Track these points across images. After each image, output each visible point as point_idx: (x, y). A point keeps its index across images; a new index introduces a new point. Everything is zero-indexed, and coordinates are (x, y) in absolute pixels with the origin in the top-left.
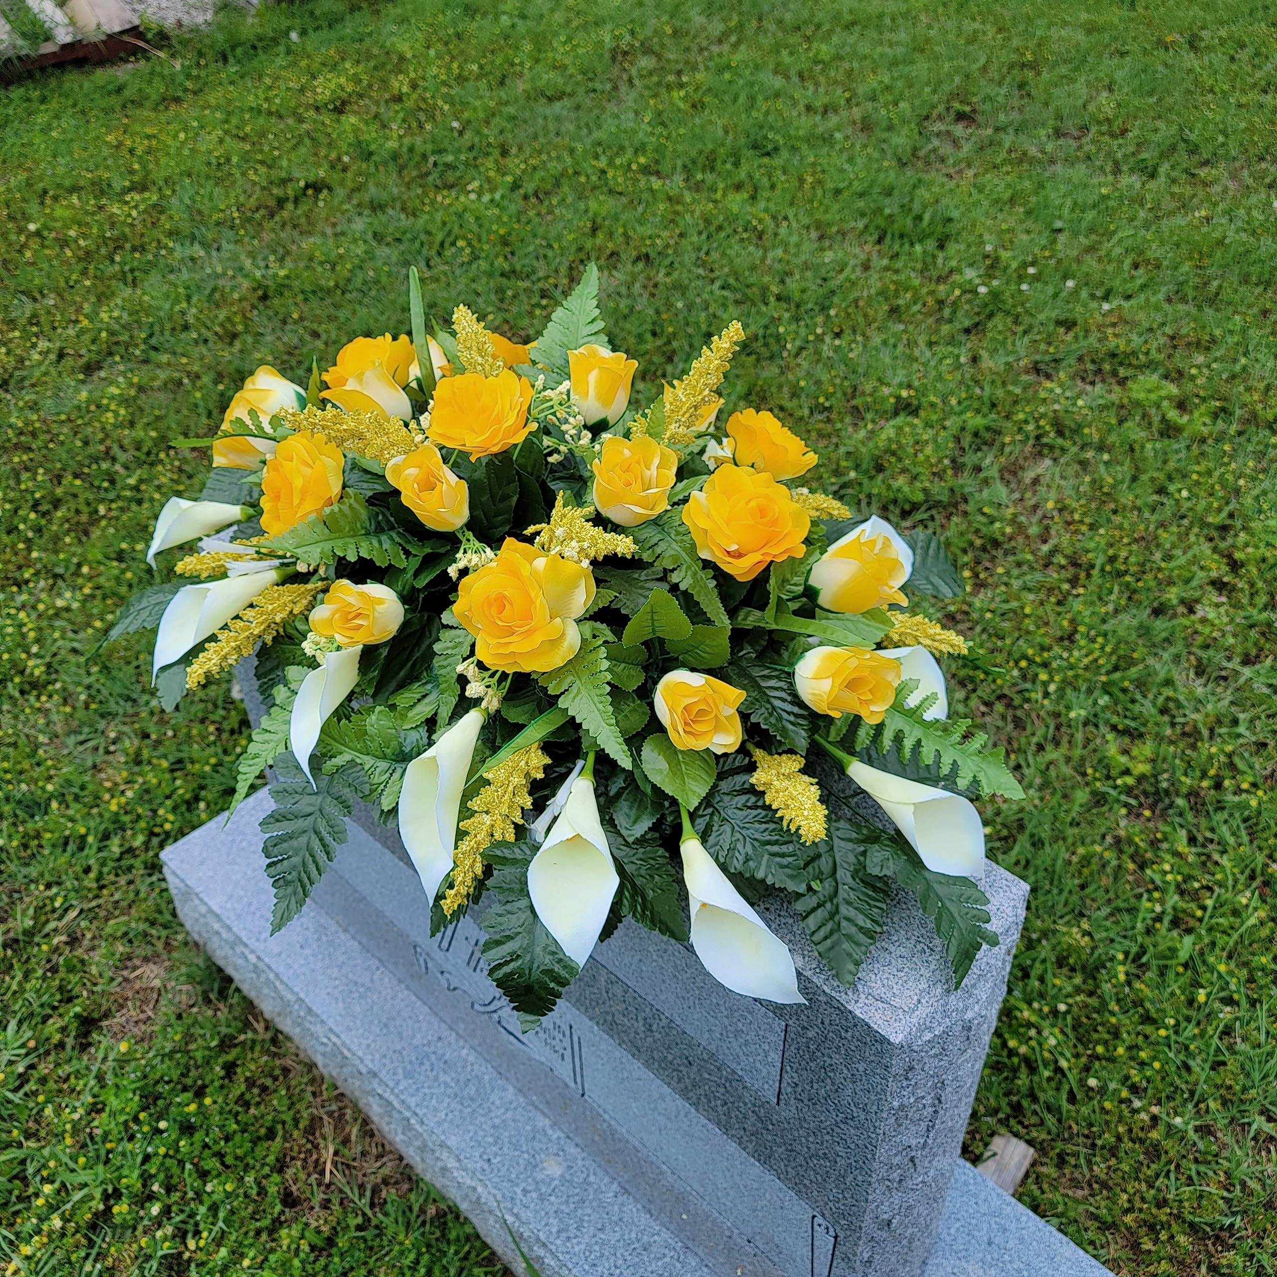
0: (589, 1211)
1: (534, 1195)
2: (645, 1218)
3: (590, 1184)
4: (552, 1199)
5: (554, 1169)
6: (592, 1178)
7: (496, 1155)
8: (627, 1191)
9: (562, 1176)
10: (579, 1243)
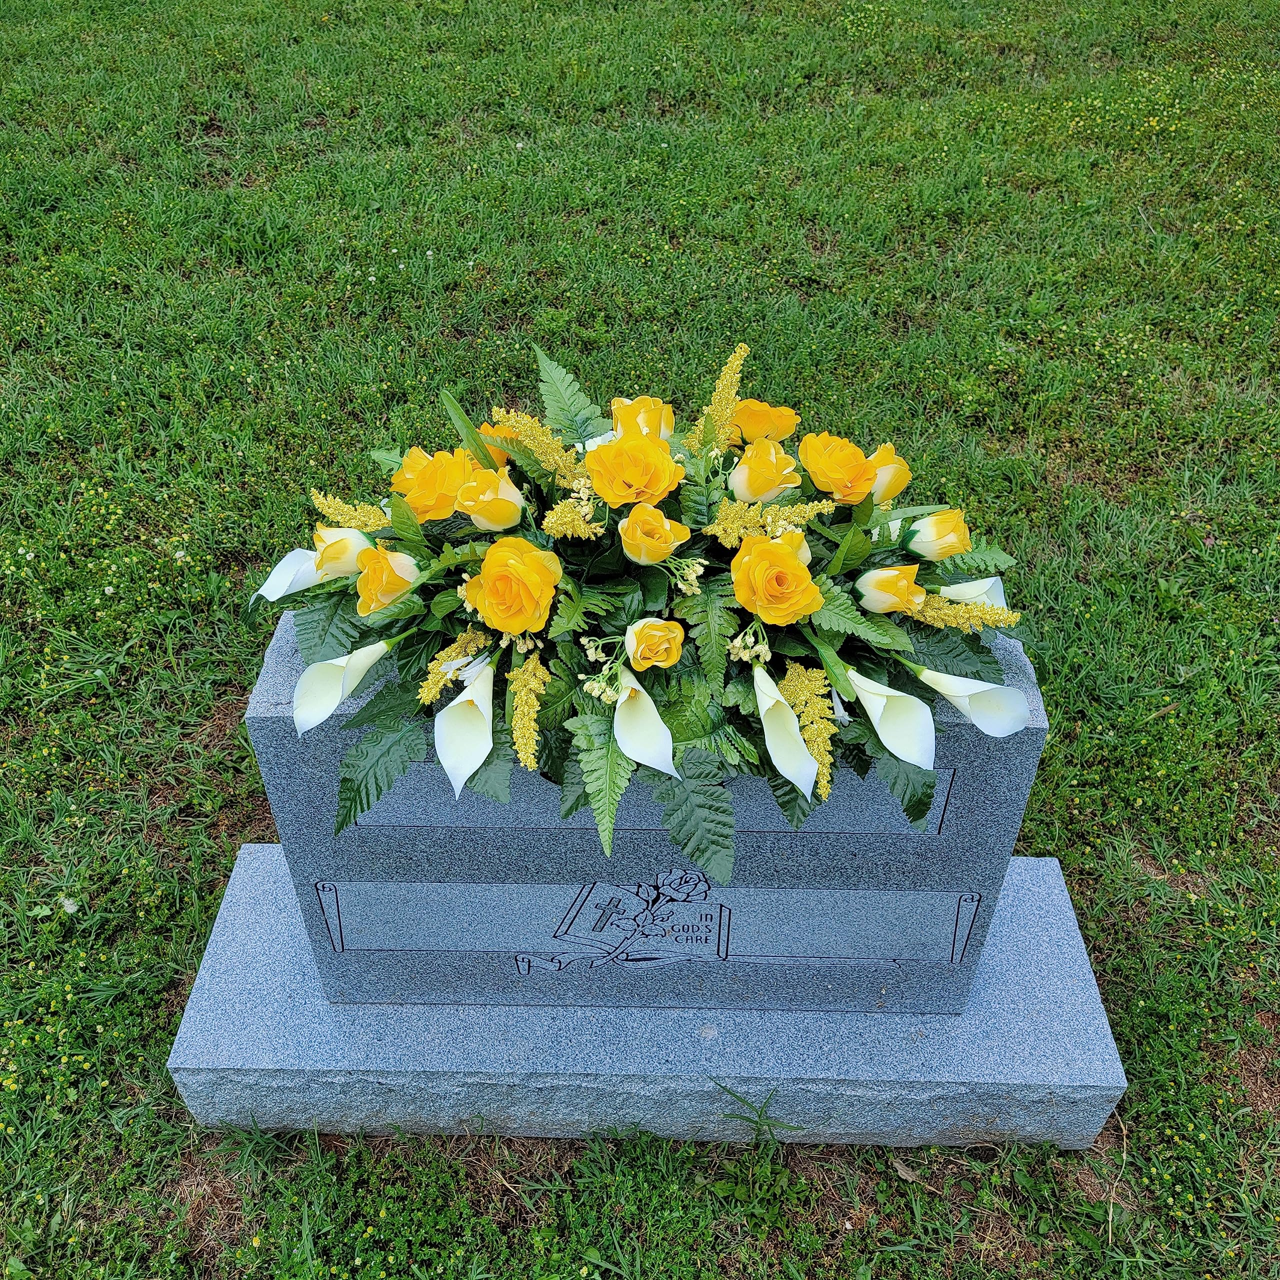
0: (755, 1039)
1: (716, 1057)
2: (790, 1017)
3: (739, 1024)
4: (728, 1050)
5: (711, 1033)
6: (738, 1020)
7: (668, 1055)
8: (765, 1010)
9: (720, 1033)
10: (769, 1060)
